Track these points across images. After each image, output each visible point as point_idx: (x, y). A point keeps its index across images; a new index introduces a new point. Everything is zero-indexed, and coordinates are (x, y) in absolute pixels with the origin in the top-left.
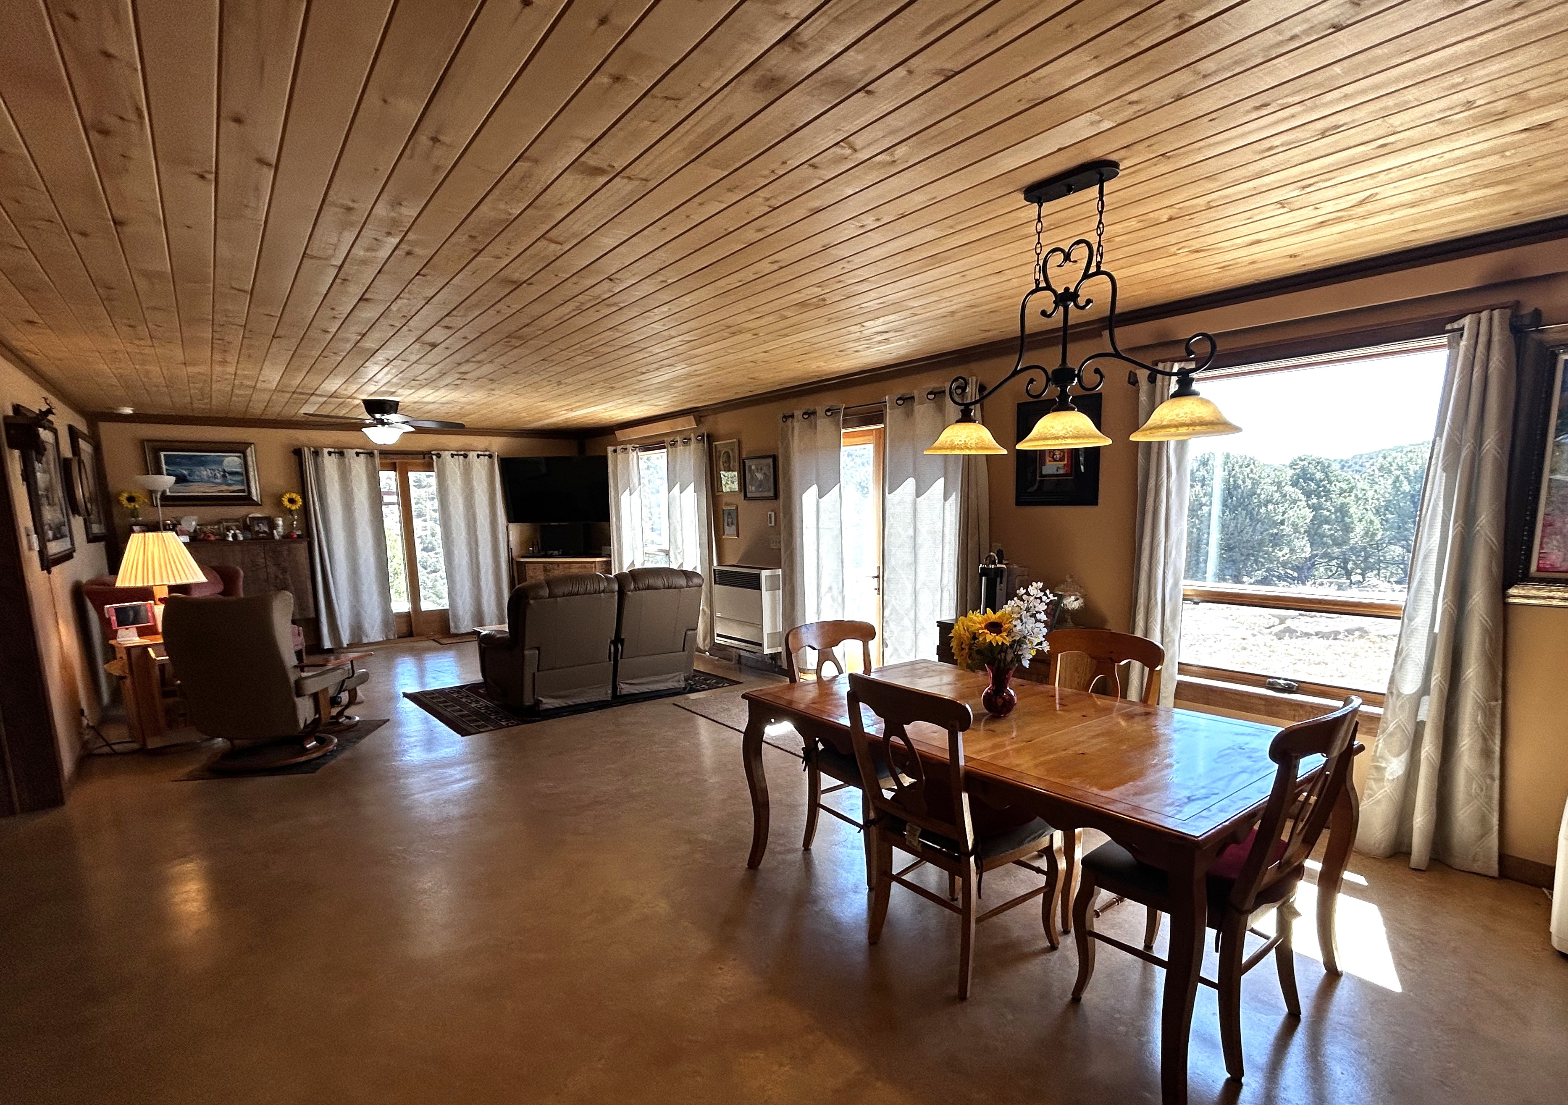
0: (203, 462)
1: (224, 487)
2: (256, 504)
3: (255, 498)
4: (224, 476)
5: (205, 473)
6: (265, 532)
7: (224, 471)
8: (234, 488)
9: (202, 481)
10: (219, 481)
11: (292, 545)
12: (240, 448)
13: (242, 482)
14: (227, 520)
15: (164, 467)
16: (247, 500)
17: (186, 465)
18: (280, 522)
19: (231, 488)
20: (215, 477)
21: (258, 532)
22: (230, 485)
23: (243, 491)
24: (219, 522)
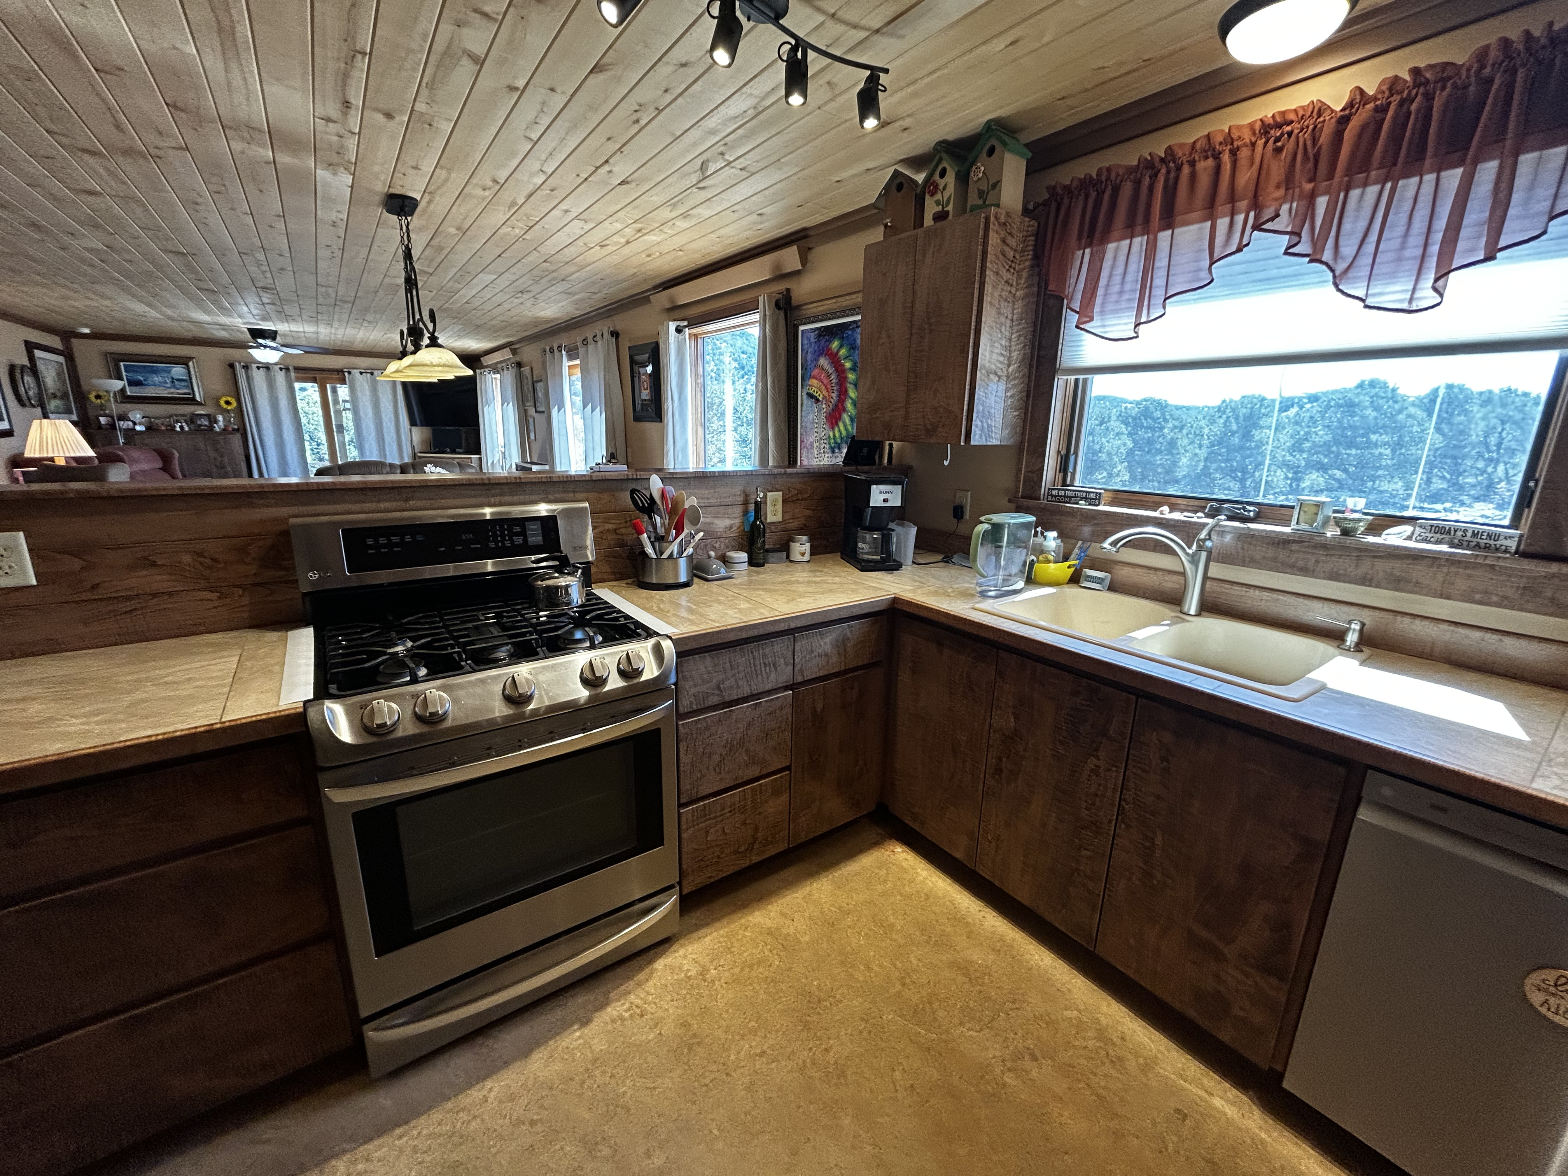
0: (155, 371)
1: (172, 390)
2: (199, 404)
3: (198, 399)
4: (172, 382)
5: (157, 379)
6: (205, 426)
7: (172, 378)
8: (180, 391)
9: (155, 385)
10: (169, 385)
11: (228, 436)
12: (184, 361)
13: (186, 387)
14: (177, 415)
15: (124, 374)
16: (192, 401)
17: (140, 372)
18: (220, 418)
19: (179, 391)
20: (166, 382)
21: (200, 425)
22: (178, 389)
23: (189, 394)
24: (171, 416)
